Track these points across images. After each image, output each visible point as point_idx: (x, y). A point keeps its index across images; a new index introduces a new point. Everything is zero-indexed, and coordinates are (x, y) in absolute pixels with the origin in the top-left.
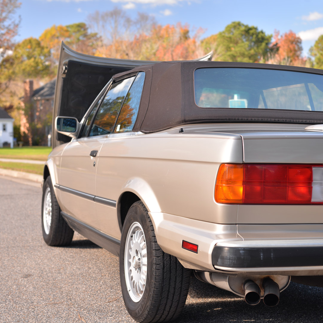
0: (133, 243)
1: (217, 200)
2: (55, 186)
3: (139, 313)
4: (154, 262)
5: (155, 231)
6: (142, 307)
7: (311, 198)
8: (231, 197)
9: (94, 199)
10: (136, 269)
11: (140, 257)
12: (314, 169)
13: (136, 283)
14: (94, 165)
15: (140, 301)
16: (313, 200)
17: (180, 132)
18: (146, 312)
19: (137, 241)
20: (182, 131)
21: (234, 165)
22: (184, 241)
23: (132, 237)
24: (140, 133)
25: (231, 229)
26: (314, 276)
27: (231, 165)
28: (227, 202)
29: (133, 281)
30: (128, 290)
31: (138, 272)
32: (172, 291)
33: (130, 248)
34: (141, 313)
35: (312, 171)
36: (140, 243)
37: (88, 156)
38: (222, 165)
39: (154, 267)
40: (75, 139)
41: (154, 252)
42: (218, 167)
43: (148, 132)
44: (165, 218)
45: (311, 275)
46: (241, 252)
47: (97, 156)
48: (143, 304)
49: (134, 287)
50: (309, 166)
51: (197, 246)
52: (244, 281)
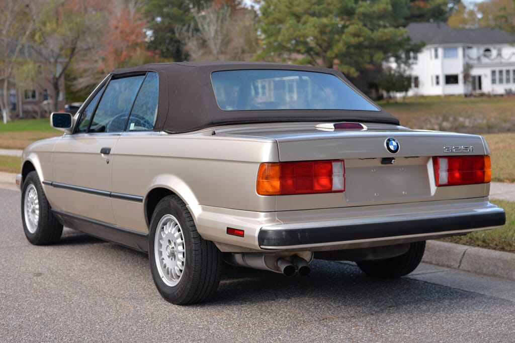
0: (164, 233)
1: (259, 194)
2: (43, 183)
3: (178, 295)
4: (194, 248)
5: (194, 221)
6: (182, 289)
7: (331, 188)
8: (271, 190)
9: (110, 196)
10: (169, 257)
11: (173, 246)
12: (333, 163)
13: (171, 270)
14: (108, 163)
15: (178, 284)
16: (334, 189)
17: (212, 134)
18: (186, 293)
19: (169, 231)
20: (214, 134)
21: (272, 164)
22: (228, 228)
23: (163, 228)
24: (163, 133)
25: (271, 216)
26: (335, 251)
27: (270, 164)
28: (268, 193)
29: (167, 268)
30: (161, 277)
31: (172, 259)
32: (209, 273)
33: (161, 238)
34: (179, 295)
35: (332, 165)
36: (174, 233)
37: (98, 154)
38: (263, 164)
39: (194, 253)
40: (69, 134)
41: (192, 240)
42: (259, 165)
43: (174, 132)
44: (203, 209)
45: (333, 249)
46: (284, 233)
47: (111, 153)
48: (183, 286)
49: (168, 274)
50: (329, 162)
51: (243, 231)
52: (276, 259)
